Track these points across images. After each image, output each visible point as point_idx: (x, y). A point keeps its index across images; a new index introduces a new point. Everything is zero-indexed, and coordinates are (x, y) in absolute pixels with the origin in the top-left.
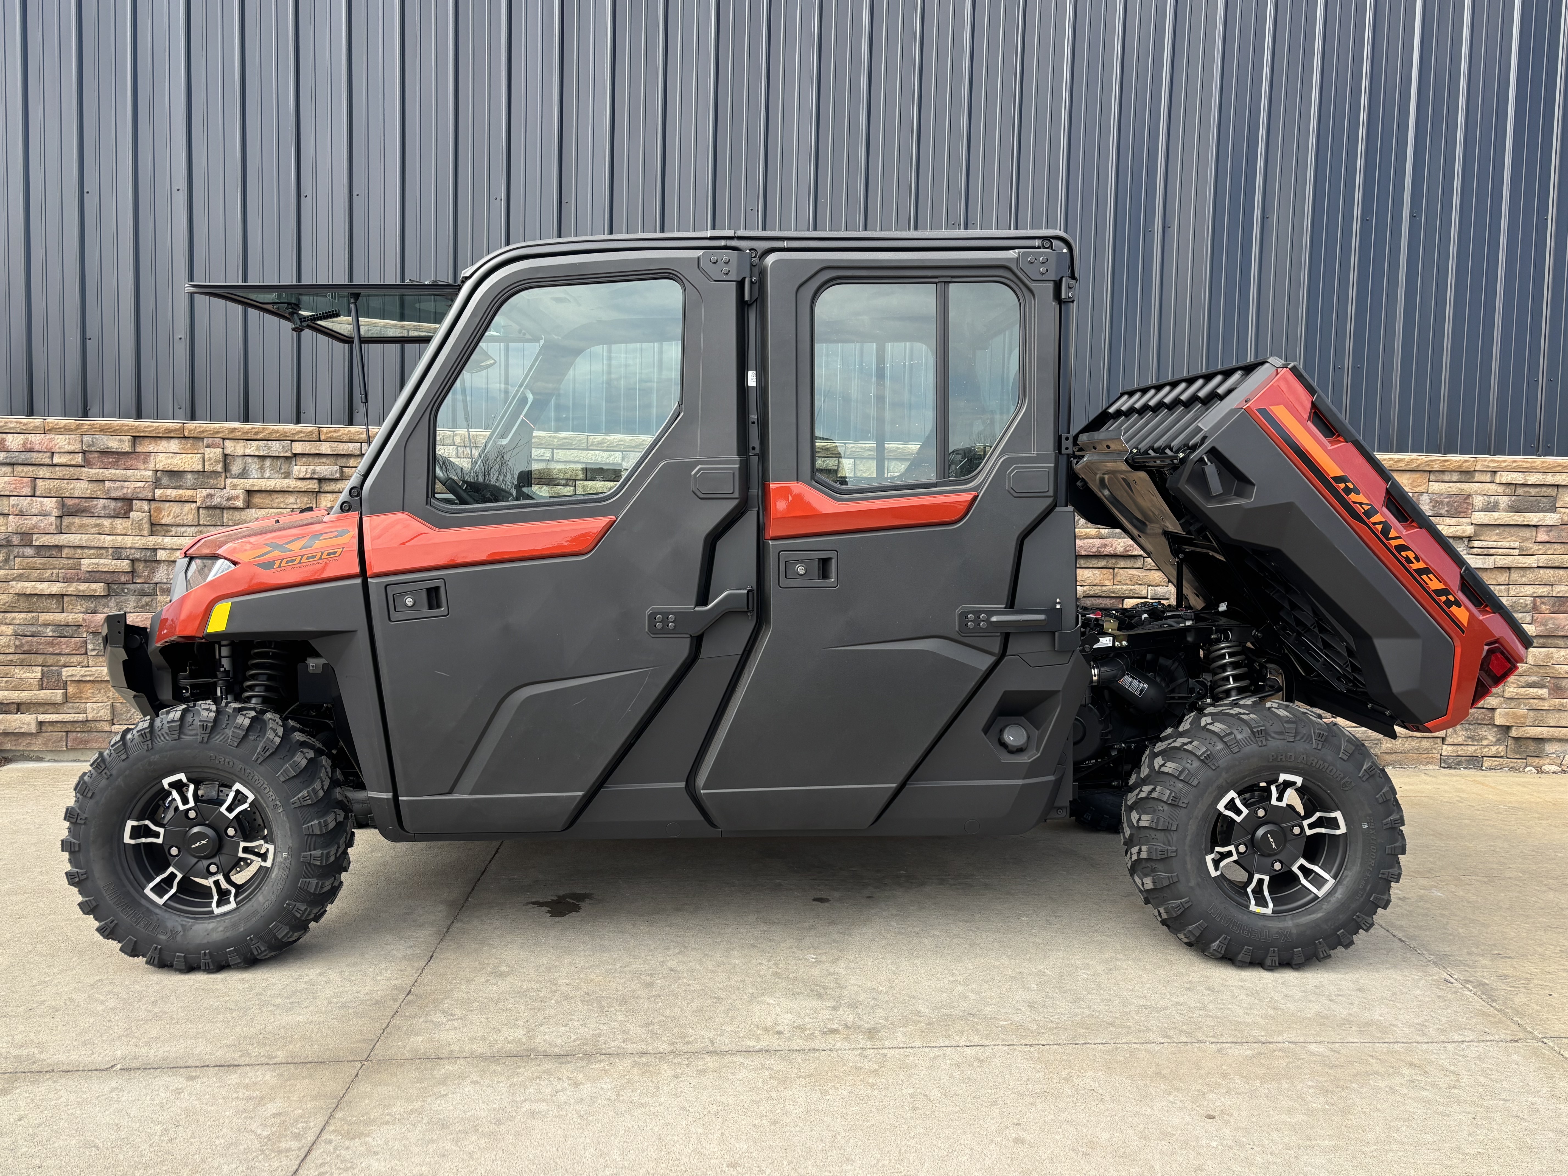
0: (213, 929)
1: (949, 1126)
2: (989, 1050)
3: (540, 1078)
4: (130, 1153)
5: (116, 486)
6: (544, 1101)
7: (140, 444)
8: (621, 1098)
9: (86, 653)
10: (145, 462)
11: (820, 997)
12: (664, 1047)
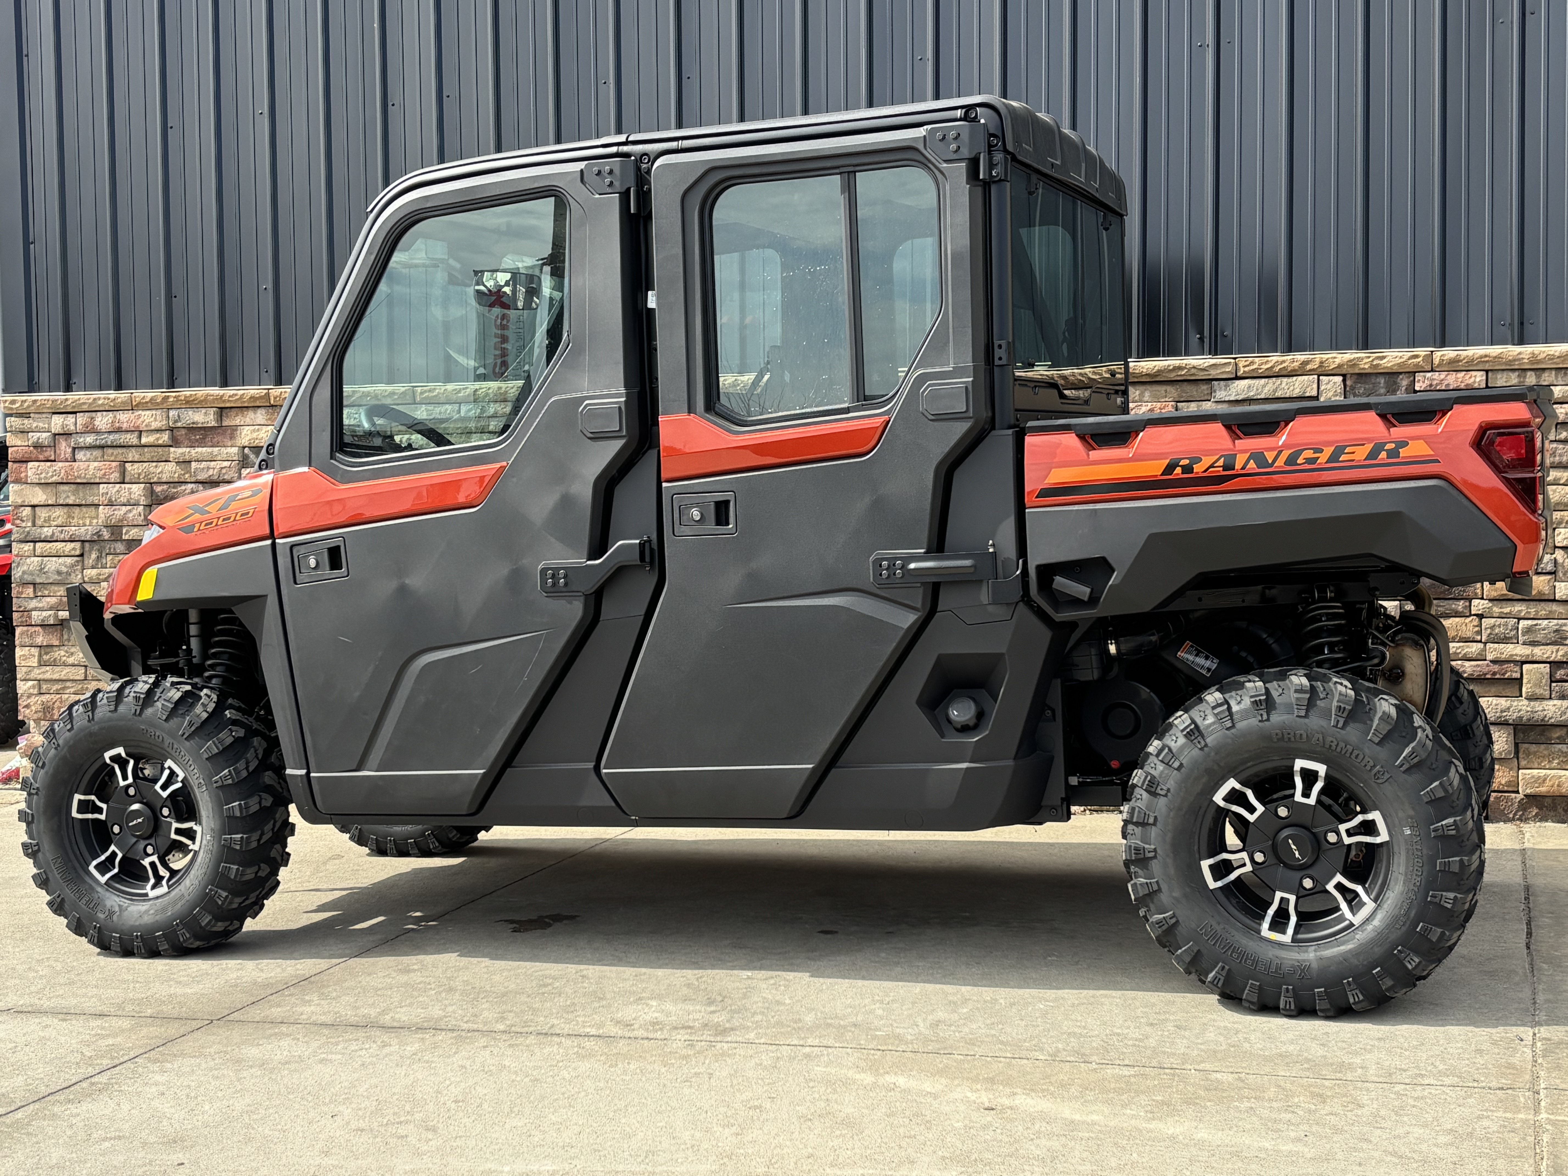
0: (146, 912)
2: (830, 1051)
3: (357, 1040)
5: (202, 466)
6: (343, 1054)
7: (227, 417)
8: (414, 1057)
10: (232, 437)
11: (711, 1003)
12: (500, 1028)
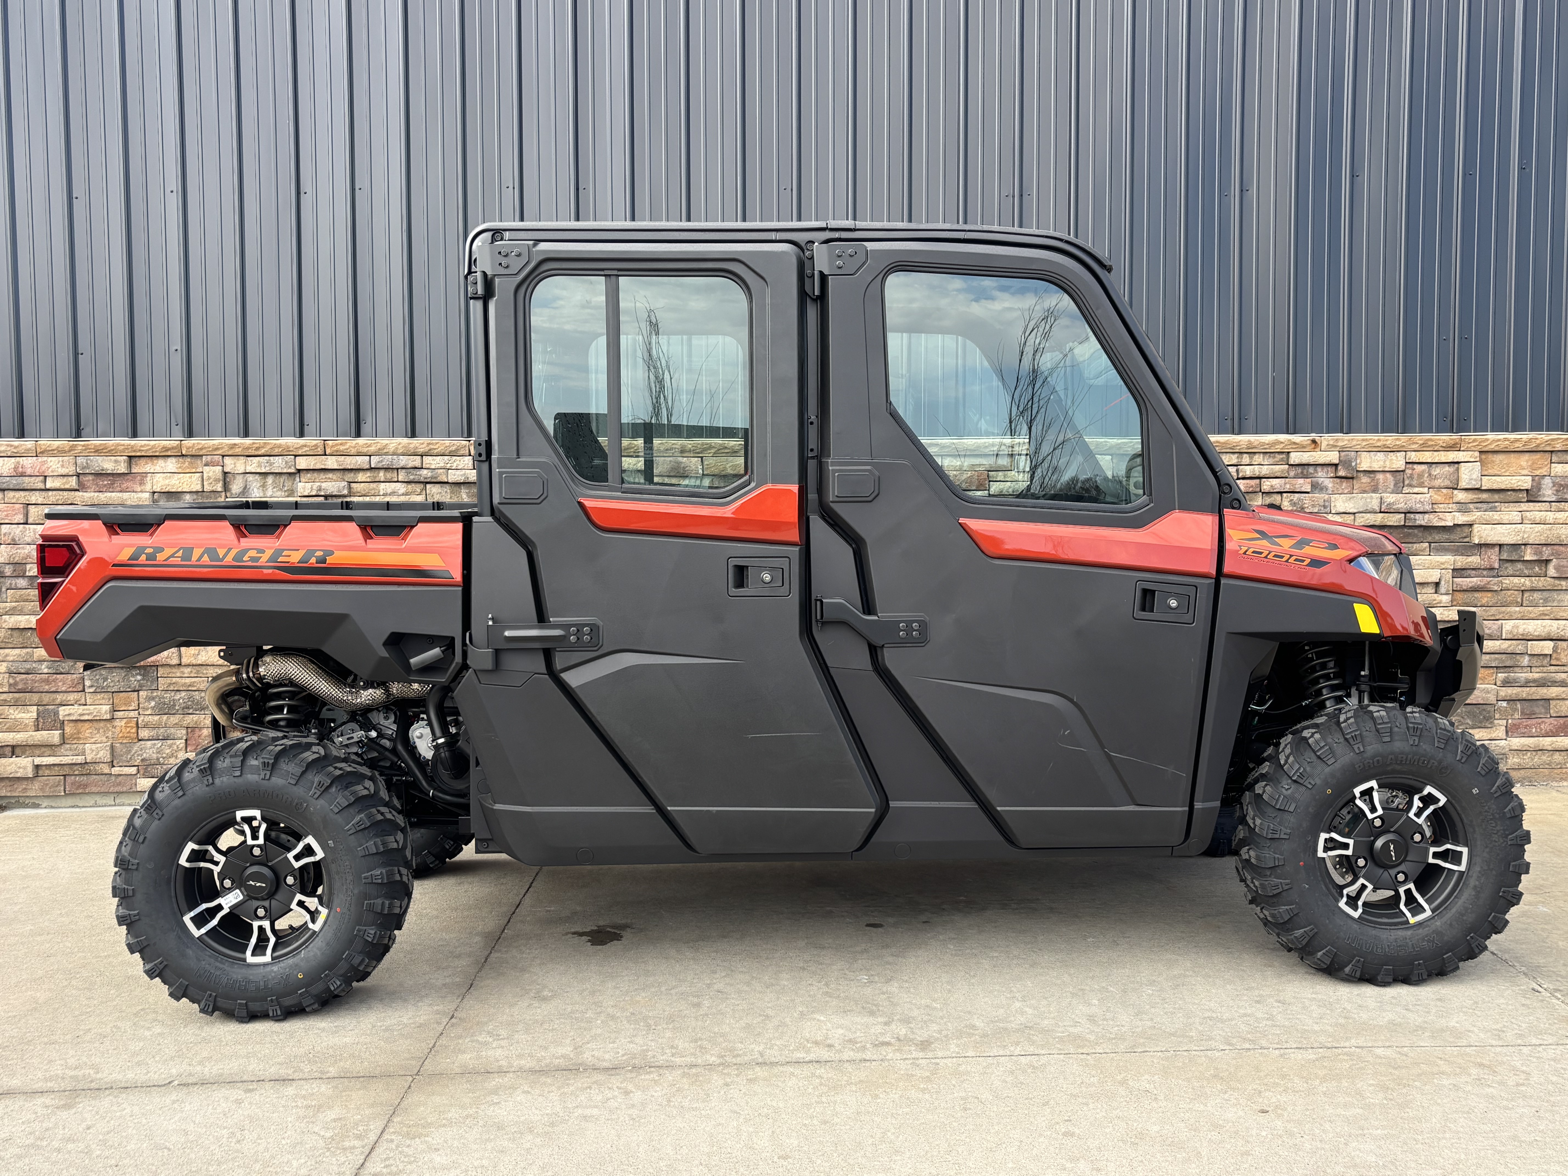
1: (999, 1123)
2: (1044, 1060)
3: (590, 1088)
4: (202, 1153)
6: (596, 1107)
7: (136, 465)
8: (672, 1104)
9: (84, 691)
10: (142, 483)
11: (872, 1013)
12: (713, 1059)
